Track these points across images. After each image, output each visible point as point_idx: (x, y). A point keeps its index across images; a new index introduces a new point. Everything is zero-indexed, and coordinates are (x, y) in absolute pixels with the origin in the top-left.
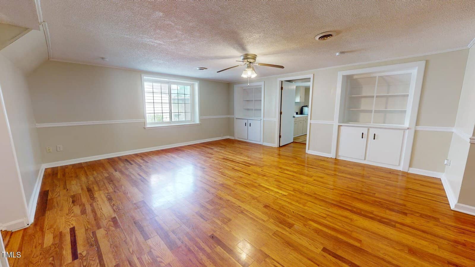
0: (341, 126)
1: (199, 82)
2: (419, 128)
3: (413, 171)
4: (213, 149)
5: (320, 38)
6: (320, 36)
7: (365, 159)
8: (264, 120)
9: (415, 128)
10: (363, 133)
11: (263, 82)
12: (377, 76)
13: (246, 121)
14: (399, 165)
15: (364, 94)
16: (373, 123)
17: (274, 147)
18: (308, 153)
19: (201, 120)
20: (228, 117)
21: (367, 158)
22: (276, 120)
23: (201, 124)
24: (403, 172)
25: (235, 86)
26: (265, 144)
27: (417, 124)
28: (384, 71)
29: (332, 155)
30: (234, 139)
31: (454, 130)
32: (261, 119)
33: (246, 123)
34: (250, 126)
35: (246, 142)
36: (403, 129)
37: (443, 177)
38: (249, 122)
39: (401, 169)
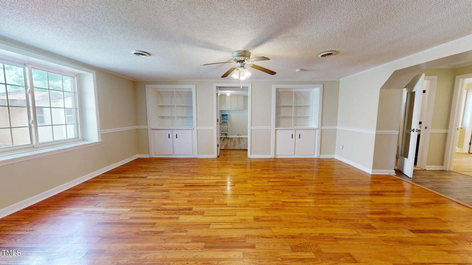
0: (277, 130)
1: (95, 73)
2: (323, 128)
3: (323, 156)
4: (145, 177)
5: (322, 56)
6: (322, 55)
7: (295, 155)
8: (198, 129)
9: (321, 128)
10: (292, 135)
11: (195, 86)
12: (294, 91)
13: (170, 132)
14: (314, 154)
15: (282, 105)
16: (293, 126)
17: (214, 157)
18: (251, 158)
19: (102, 136)
20: (137, 128)
21: (296, 154)
22: (213, 129)
23: (102, 142)
24: (317, 159)
25: (147, 86)
26: (200, 156)
27: (322, 126)
28: (298, 88)
29: (271, 156)
30: (149, 157)
31: (338, 128)
32: (193, 129)
33: (169, 134)
34: (177, 138)
35: (171, 158)
36: (315, 129)
37: (337, 157)
38: (175, 132)
39: (316, 156)
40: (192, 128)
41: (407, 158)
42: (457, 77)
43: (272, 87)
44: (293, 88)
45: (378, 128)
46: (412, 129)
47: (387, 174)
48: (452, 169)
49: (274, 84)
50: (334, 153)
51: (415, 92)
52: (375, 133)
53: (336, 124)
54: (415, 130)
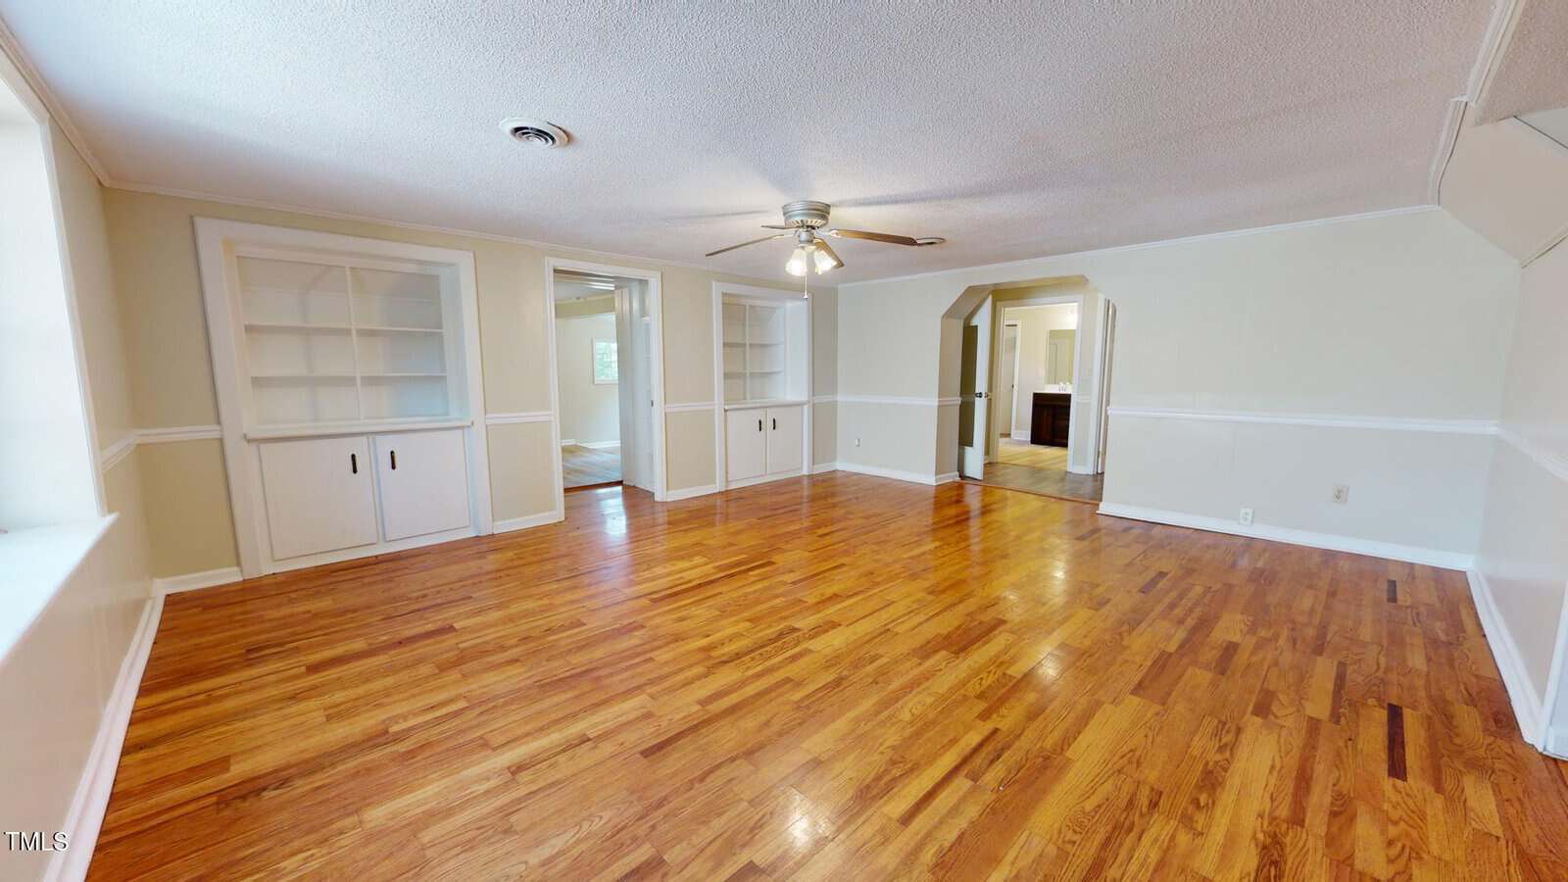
0: (727, 411)
2: (816, 399)
3: (818, 469)
7: (766, 474)
8: (490, 422)
9: (813, 400)
10: (759, 421)
12: (747, 304)
13: (358, 446)
14: (803, 467)
16: (750, 399)
18: (669, 500)
19: (106, 485)
20: (140, 440)
21: (768, 471)
27: (813, 395)
28: (756, 297)
29: (718, 486)
30: (241, 579)
31: (840, 398)
32: (473, 424)
33: (353, 456)
34: (393, 467)
35: (376, 557)
36: (800, 404)
37: (841, 465)
38: (385, 445)
39: (805, 472)
40: (469, 424)
41: (972, 446)
42: (998, 303)
43: (711, 288)
44: (746, 297)
45: (940, 395)
46: (977, 391)
47: (951, 480)
48: (999, 460)
49: (718, 280)
50: (834, 459)
51: (976, 327)
52: (936, 404)
53: (834, 392)
54: (984, 395)
